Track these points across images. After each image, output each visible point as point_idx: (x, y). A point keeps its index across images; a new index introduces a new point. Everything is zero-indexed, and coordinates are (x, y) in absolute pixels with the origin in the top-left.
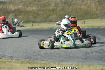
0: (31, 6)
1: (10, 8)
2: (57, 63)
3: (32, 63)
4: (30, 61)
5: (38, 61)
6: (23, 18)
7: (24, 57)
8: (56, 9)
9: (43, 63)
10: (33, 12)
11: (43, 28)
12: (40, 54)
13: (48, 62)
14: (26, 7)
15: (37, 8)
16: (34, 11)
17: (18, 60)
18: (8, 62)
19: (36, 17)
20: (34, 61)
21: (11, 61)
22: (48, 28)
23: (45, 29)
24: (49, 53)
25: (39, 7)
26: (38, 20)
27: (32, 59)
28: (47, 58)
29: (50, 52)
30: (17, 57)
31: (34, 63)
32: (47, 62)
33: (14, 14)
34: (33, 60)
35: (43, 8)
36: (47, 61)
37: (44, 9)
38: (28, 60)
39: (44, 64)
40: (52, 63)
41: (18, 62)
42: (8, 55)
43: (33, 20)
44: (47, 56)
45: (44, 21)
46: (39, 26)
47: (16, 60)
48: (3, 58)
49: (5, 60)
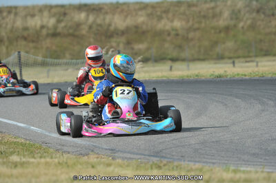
0: (168, 19)
2: (232, 168)
3: (166, 167)
4: (161, 162)
5: (183, 163)
6: (148, 49)
7: (147, 153)
8: (235, 26)
9: (193, 167)
10: (173, 33)
11: (197, 76)
12: (189, 145)
13: (209, 164)
14: (155, 21)
15: (184, 23)
16: (176, 30)
17: (131, 158)
18: (102, 166)
19: (180, 47)
20: (170, 162)
21: (112, 161)
22: (212, 75)
23: (203, 78)
24: (213, 142)
25: (188, 21)
26: (186, 53)
27: (165, 157)
28: (207, 155)
30: (129, 152)
31: (172, 167)
32: (205, 164)
33: (123, 39)
34: (170, 160)
35: (200, 22)
36: (207, 162)
37: (203, 25)
38: (155, 159)
39: (196, 170)
40: (218, 169)
41: (128, 166)
42: (105, 147)
43: (175, 54)
44: (207, 148)
45: (201, 57)
46: (188, 69)
47: (123, 158)
48: (91, 153)
49: (95, 159)
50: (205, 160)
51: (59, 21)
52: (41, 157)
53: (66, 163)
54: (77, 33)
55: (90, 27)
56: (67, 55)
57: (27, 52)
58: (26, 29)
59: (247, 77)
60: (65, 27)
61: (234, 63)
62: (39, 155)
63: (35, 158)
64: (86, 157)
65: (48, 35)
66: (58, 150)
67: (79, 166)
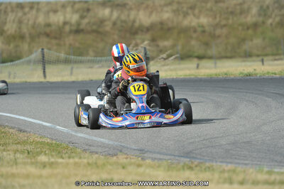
0: (194, 15)
1: (139, 21)
2: (266, 169)
3: (198, 168)
4: (192, 163)
5: (214, 164)
6: (174, 46)
7: (177, 153)
9: (226, 168)
10: (199, 29)
11: (226, 74)
12: (220, 146)
13: (241, 166)
14: (181, 18)
15: (210, 19)
16: (203, 26)
17: (161, 159)
18: (132, 167)
19: (207, 44)
20: (202, 163)
21: (141, 162)
22: (241, 73)
23: (232, 77)
24: (244, 143)
25: (215, 18)
26: (213, 51)
27: (196, 158)
28: (239, 156)
29: (245, 140)
30: (159, 153)
31: (203, 167)
32: (237, 165)
33: (148, 36)
34: (202, 161)
35: (227, 19)
36: (238, 163)
37: (230, 21)
38: (186, 160)
39: (229, 171)
40: (251, 170)
41: (159, 166)
42: (133, 147)
43: (201, 52)
44: (238, 149)
45: (229, 55)
46: (215, 67)
47: (154, 159)
48: (119, 153)
49: (125, 160)
50: (237, 161)
51: (82, 17)
52: (69, 158)
53: (96, 163)
54: (101, 30)
55: (114, 24)
56: (91, 53)
57: (49, 49)
58: (49, 25)
59: (277, 76)
60: (89, 23)
61: (262, 61)
62: (67, 155)
63: (63, 158)
64: (115, 158)
65: (71, 32)
66: (85, 150)
67: (109, 167)
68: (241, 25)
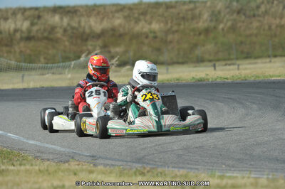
0: (146, 21)
1: (90, 27)
2: (218, 174)
3: (150, 174)
4: (145, 168)
5: (166, 169)
6: (126, 52)
7: (129, 159)
8: (215, 28)
9: (178, 174)
10: (151, 35)
11: (178, 79)
12: (172, 151)
13: (193, 171)
14: (132, 23)
15: (162, 25)
16: (154, 32)
17: (113, 165)
18: (84, 173)
19: (158, 50)
20: (154, 168)
21: (93, 168)
22: (193, 78)
23: (184, 82)
25: (167, 23)
26: (165, 57)
28: (191, 161)
29: (198, 145)
31: (156, 173)
32: (189, 170)
33: (100, 42)
34: (153, 166)
35: (179, 25)
36: (191, 169)
37: (182, 27)
38: (138, 166)
39: (181, 176)
40: (203, 175)
41: (111, 173)
42: (86, 154)
44: (191, 154)
45: (180, 60)
46: (167, 72)
47: (105, 165)
48: (71, 160)
49: (77, 167)
50: (189, 166)
51: (32, 24)
52: (20, 165)
53: (47, 170)
54: (51, 36)
55: (65, 30)
56: (42, 60)
59: (229, 81)
60: (39, 30)
61: (214, 66)
62: (18, 162)
63: (14, 166)
64: (67, 164)
65: (22, 39)
66: (36, 158)
67: (61, 174)
68: (193, 30)
